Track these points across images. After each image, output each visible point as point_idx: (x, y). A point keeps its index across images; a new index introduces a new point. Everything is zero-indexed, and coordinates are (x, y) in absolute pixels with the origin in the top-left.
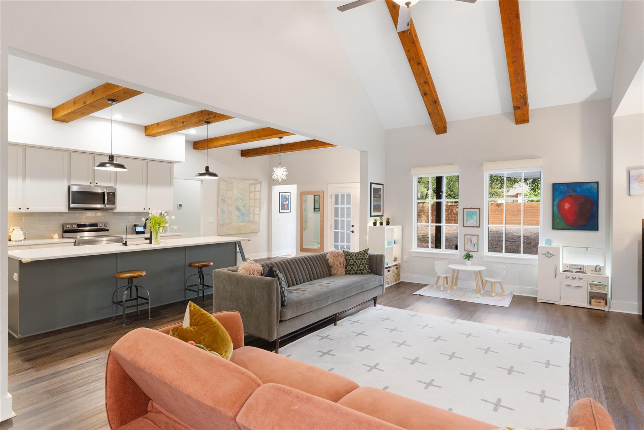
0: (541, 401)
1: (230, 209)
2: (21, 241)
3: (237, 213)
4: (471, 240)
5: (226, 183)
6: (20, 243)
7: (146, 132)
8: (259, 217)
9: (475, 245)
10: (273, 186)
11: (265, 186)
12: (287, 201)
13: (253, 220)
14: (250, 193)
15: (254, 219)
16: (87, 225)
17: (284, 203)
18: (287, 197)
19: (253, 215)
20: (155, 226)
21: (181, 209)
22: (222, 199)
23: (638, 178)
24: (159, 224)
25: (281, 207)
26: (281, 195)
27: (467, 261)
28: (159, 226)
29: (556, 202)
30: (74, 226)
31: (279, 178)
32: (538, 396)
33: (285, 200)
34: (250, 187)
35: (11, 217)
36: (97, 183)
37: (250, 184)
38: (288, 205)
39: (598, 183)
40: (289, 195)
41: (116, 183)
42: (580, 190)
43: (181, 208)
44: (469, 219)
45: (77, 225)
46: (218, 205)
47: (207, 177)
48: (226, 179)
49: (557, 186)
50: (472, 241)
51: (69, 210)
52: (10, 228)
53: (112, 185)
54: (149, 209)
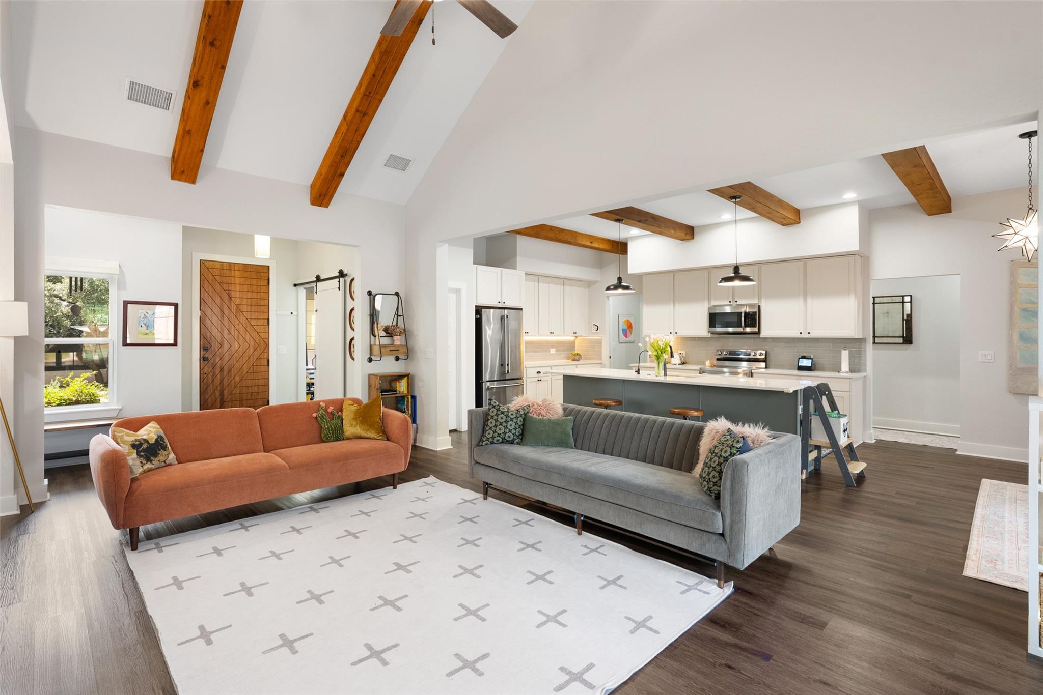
0: (203, 626)
2: (676, 365)
6: (675, 366)
30: (725, 353)
32: (211, 631)
36: (738, 301)
41: (760, 299)
45: (728, 352)
46: (1010, 324)
51: (710, 335)
53: (755, 301)
54: (809, 333)
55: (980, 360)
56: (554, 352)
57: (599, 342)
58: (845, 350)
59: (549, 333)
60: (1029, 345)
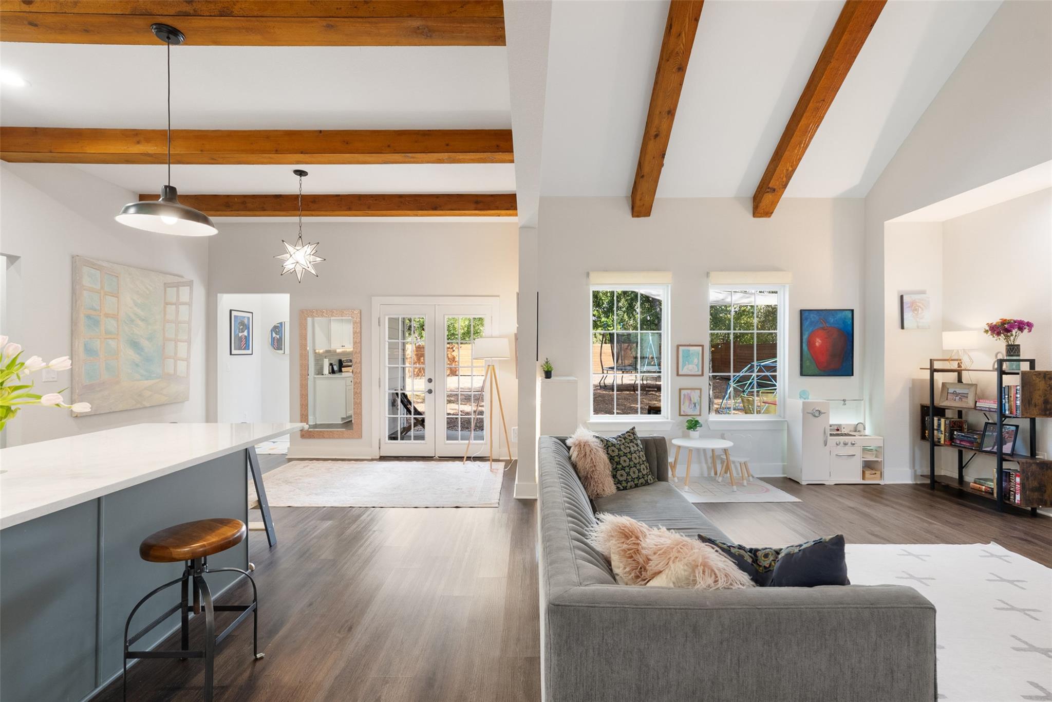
1: (113, 343)
3: (131, 353)
4: (690, 397)
5: (99, 272)
8: (188, 366)
9: (697, 404)
10: (219, 295)
11: (199, 292)
12: (246, 331)
13: (172, 372)
14: (165, 307)
15: (175, 370)
17: (240, 334)
18: (246, 321)
19: (172, 360)
22: (88, 317)
23: (912, 306)
25: (235, 343)
26: (235, 316)
27: (692, 433)
29: (805, 337)
31: (299, 269)
33: (242, 327)
34: (165, 290)
37: (165, 284)
38: (247, 338)
39: (852, 311)
40: (249, 318)
42: (832, 320)
44: (687, 363)
46: (73, 333)
48: (100, 262)
49: (807, 314)
50: (692, 399)
60: (92, 358)
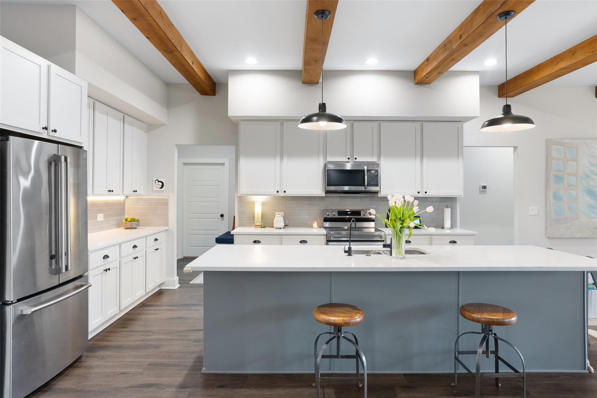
1: (574, 192)
2: (281, 228)
3: (588, 199)
5: (563, 147)
7: (416, 78)
16: (348, 213)
20: (395, 225)
21: (485, 193)
24: (403, 221)
28: (402, 224)
30: (334, 213)
35: (277, 201)
36: (356, 159)
41: (379, 157)
43: (486, 191)
45: (337, 213)
46: (547, 186)
47: (508, 127)
48: (564, 141)
51: (325, 194)
52: (276, 213)
53: (374, 159)
54: (426, 192)
55: (530, 214)
56: (102, 219)
57: (165, 203)
58: (447, 208)
59: (107, 192)
60: (558, 202)
